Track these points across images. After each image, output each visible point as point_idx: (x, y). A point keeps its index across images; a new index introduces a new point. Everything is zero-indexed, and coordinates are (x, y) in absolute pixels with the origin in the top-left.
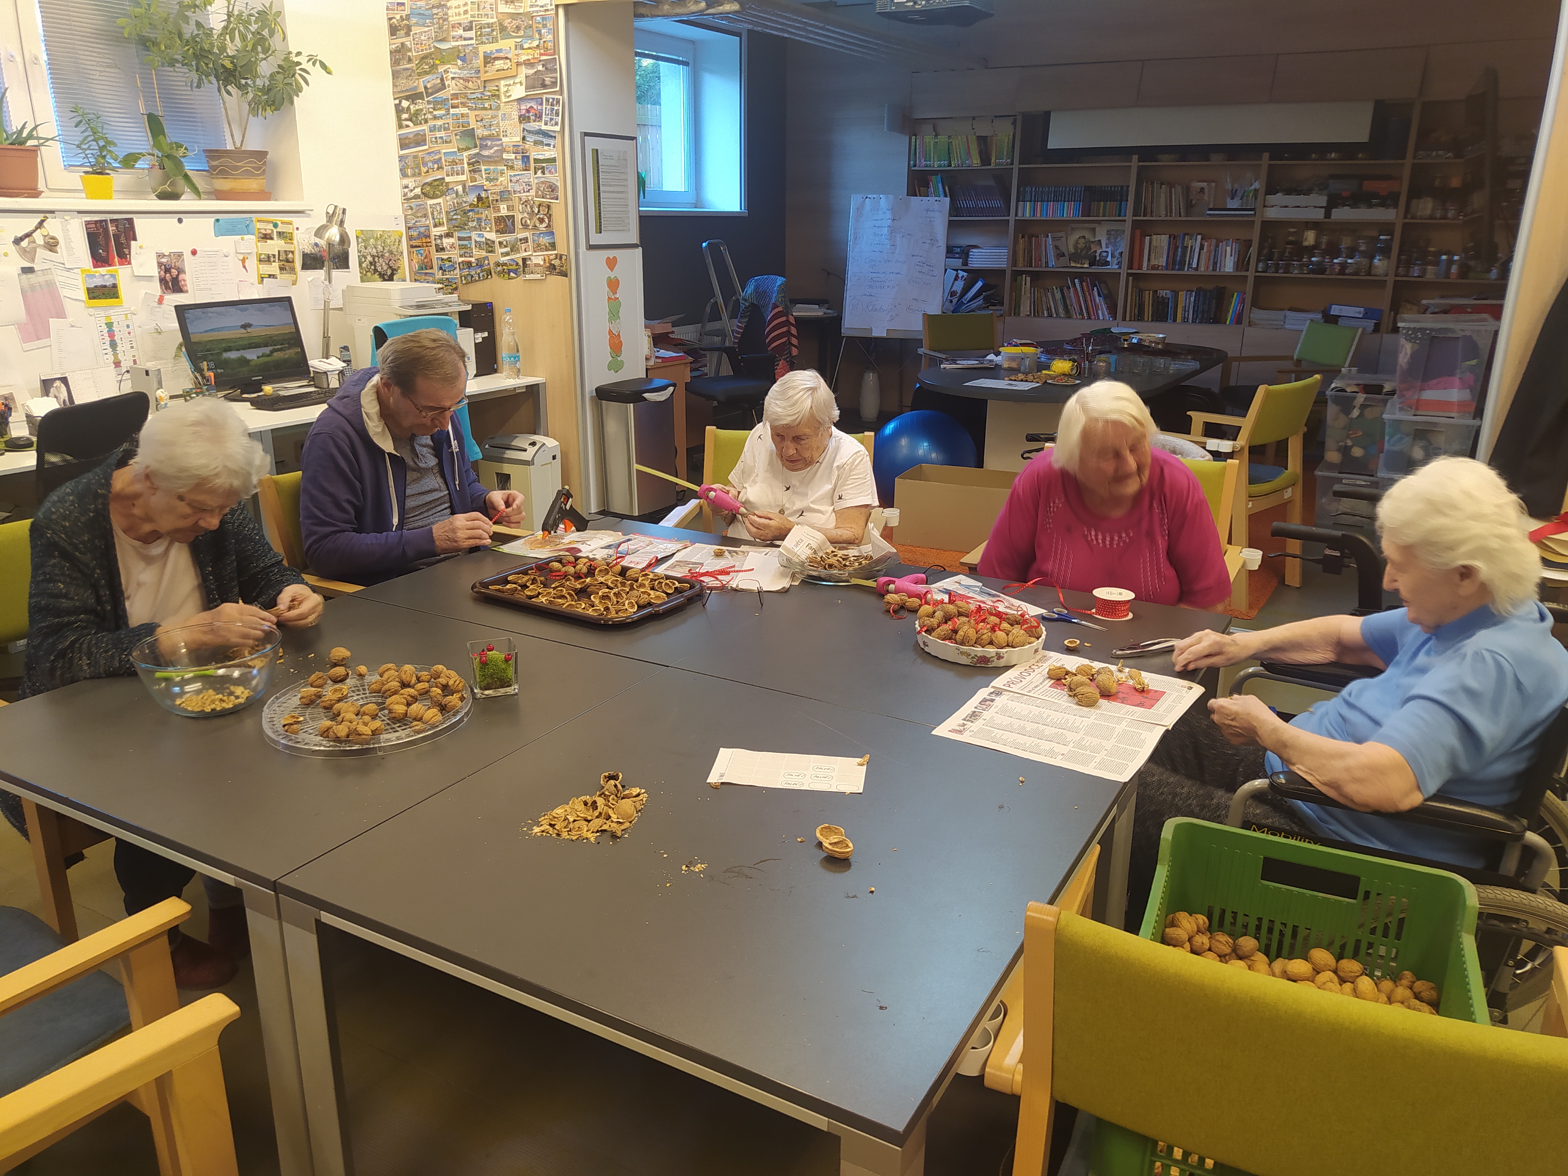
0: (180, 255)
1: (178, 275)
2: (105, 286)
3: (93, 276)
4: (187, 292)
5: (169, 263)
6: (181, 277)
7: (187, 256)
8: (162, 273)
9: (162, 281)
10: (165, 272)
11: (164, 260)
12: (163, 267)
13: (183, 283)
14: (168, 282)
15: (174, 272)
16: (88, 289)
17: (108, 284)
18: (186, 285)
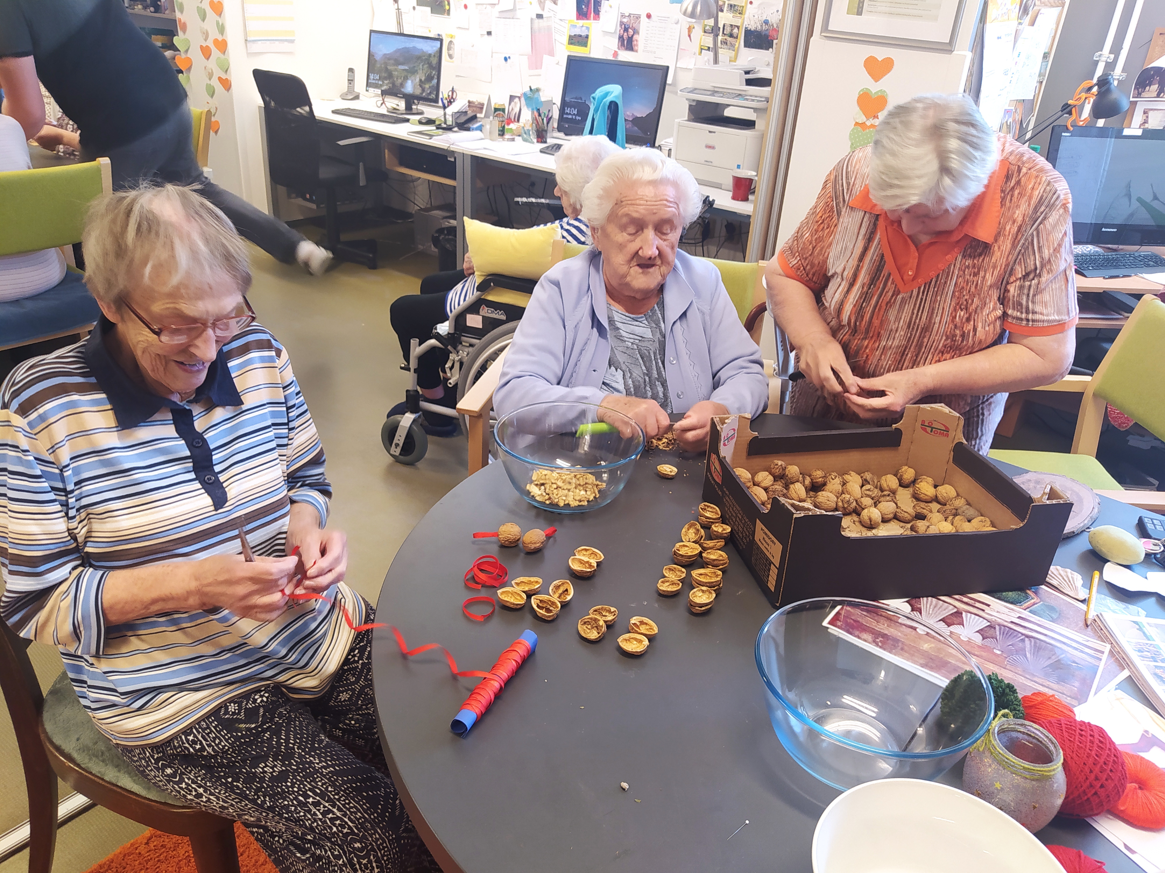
0: (638, 17)
1: (633, 36)
2: (580, 36)
3: (574, 26)
4: (637, 51)
5: (628, 23)
6: (635, 37)
7: (644, 18)
8: (622, 31)
9: (621, 38)
10: (624, 32)
11: (625, 20)
12: (623, 26)
13: (635, 42)
14: (624, 40)
15: (631, 32)
16: (570, 36)
17: (583, 34)
18: (637, 46)
